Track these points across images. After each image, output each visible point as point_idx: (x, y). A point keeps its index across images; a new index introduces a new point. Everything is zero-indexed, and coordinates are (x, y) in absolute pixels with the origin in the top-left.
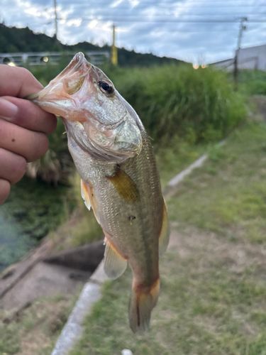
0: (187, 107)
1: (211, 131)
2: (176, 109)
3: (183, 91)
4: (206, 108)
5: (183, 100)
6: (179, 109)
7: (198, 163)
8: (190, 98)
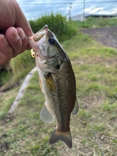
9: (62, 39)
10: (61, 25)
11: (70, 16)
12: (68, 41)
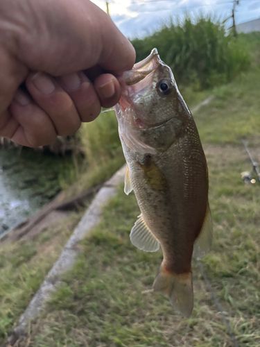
0: (188, 54)
1: (215, 75)
2: (177, 59)
3: (183, 38)
4: (208, 53)
5: (184, 48)
6: (180, 57)
7: (206, 102)
8: (190, 45)
9: (208, 81)
10: (209, 46)
11: (234, 22)
12: (223, 88)
